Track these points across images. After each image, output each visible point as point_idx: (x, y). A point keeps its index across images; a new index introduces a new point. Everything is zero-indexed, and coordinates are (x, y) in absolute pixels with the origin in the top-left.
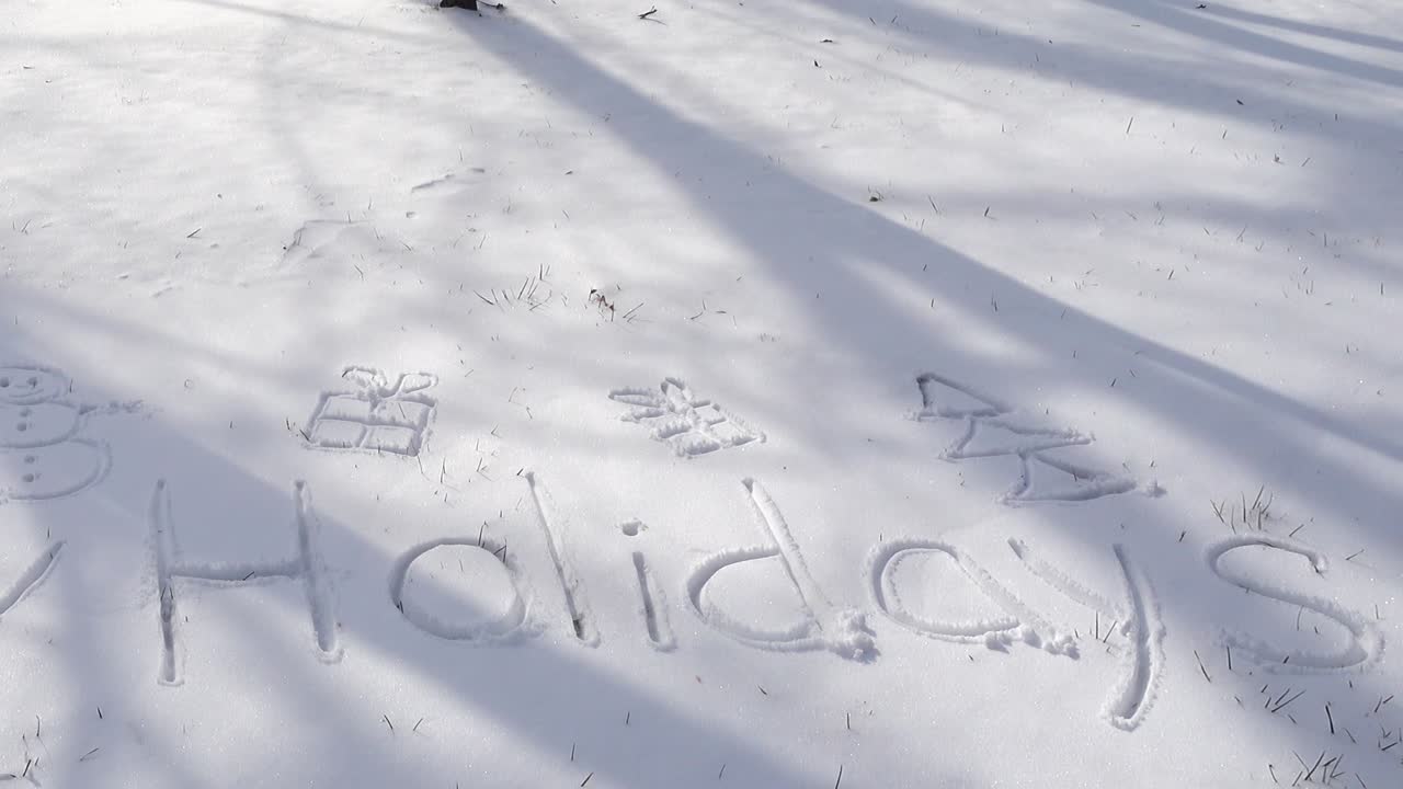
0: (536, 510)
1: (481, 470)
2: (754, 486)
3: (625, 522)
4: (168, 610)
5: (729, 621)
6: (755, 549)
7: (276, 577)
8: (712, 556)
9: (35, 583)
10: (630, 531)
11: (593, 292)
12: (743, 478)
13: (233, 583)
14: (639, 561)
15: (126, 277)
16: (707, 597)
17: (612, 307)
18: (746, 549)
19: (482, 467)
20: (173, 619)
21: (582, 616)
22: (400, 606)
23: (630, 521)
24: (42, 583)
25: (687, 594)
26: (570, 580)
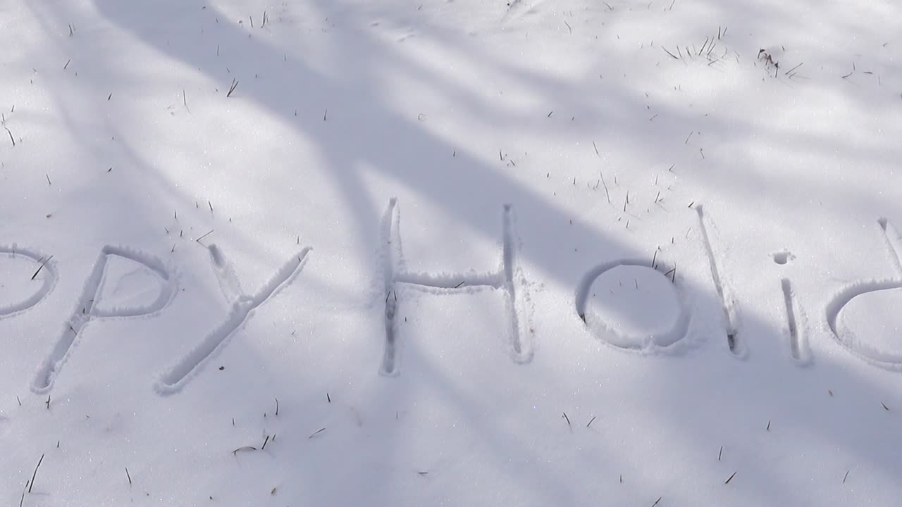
0: (702, 238)
1: (659, 201)
2: (888, 224)
3: (776, 252)
4: (391, 309)
5: (860, 343)
6: (885, 280)
7: (483, 286)
8: (848, 285)
9: (284, 283)
10: (780, 260)
11: (762, 51)
12: (879, 218)
13: (446, 290)
14: (786, 288)
15: (376, 24)
16: (842, 321)
17: (776, 65)
18: (878, 281)
19: (659, 199)
20: (395, 318)
21: (736, 332)
22: (582, 316)
23: (781, 251)
24: (290, 283)
25: (825, 318)
26: (728, 300)
